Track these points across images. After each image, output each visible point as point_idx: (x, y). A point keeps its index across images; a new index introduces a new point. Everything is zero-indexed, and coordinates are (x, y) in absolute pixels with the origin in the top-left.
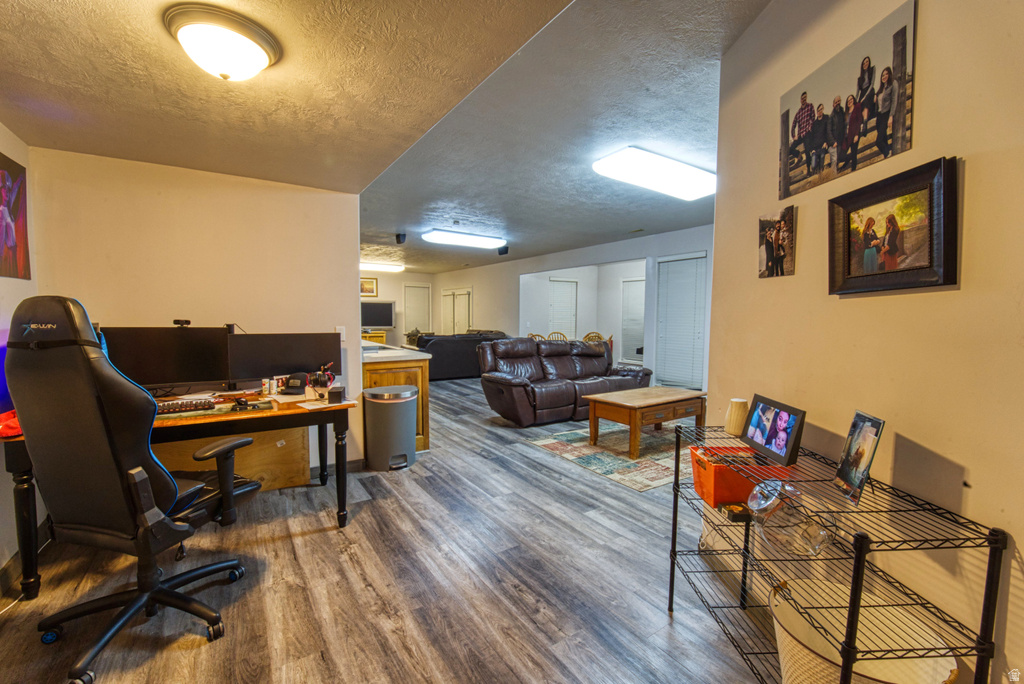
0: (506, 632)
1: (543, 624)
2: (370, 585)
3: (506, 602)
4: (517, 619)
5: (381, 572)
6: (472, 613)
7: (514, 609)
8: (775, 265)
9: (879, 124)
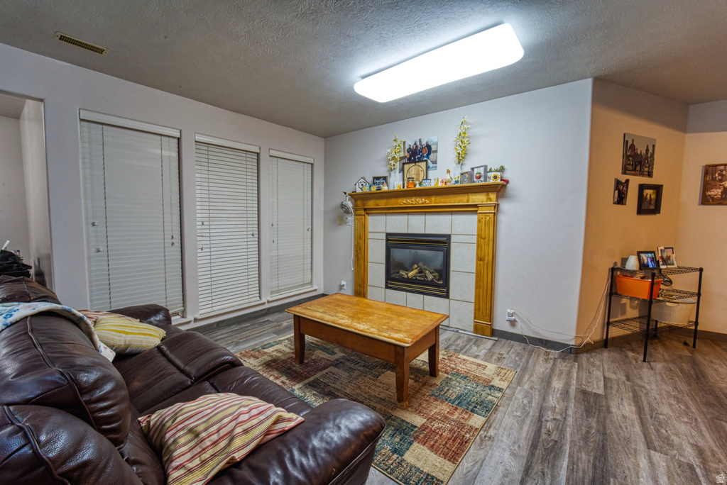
8: (621, 200)
9: (649, 167)
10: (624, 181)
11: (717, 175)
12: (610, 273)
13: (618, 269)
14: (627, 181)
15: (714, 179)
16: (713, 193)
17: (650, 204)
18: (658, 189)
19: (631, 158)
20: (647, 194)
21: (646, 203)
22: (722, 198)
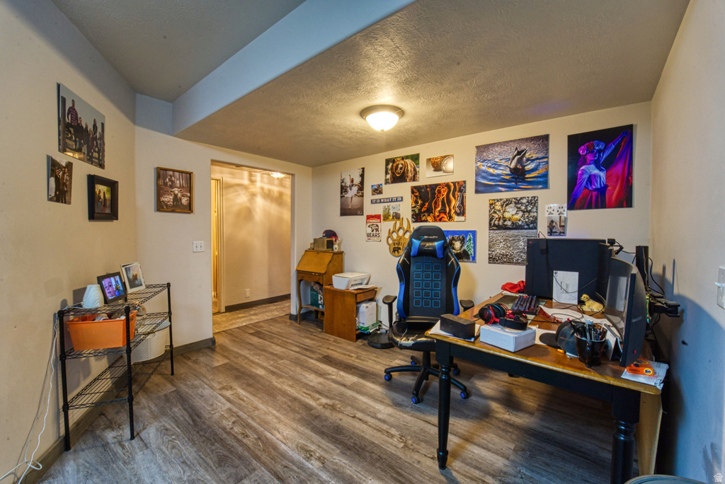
0: (256, 408)
1: (232, 416)
2: (353, 417)
3: (254, 424)
4: (249, 416)
5: (354, 427)
6: (277, 414)
7: (250, 421)
8: (61, 194)
9: (99, 152)
10: (64, 165)
11: (167, 180)
12: (57, 322)
13: (69, 311)
14: (69, 165)
15: (165, 184)
16: (166, 199)
17: (105, 205)
18: (113, 185)
19: (72, 130)
20: (100, 192)
21: (99, 203)
22: (173, 206)
